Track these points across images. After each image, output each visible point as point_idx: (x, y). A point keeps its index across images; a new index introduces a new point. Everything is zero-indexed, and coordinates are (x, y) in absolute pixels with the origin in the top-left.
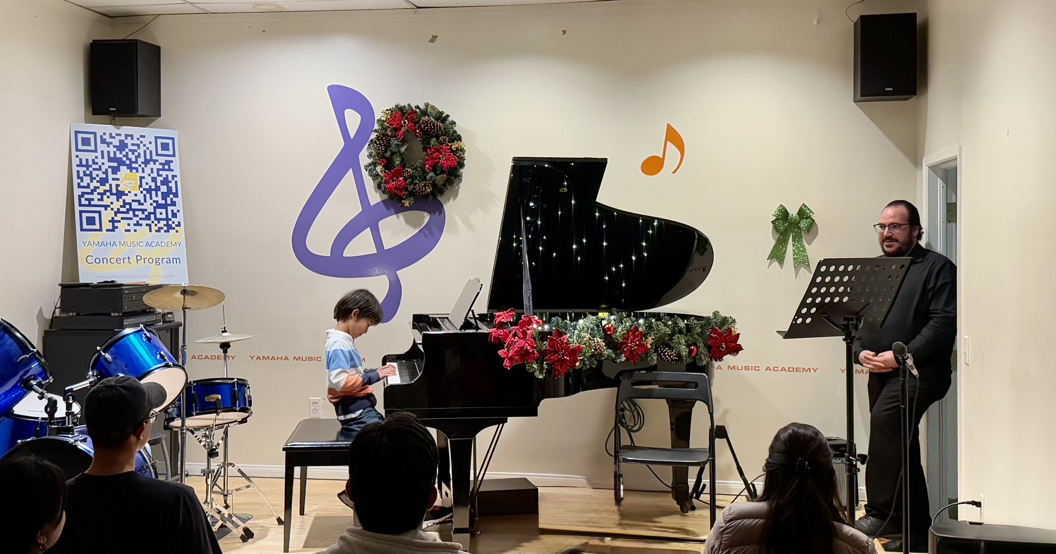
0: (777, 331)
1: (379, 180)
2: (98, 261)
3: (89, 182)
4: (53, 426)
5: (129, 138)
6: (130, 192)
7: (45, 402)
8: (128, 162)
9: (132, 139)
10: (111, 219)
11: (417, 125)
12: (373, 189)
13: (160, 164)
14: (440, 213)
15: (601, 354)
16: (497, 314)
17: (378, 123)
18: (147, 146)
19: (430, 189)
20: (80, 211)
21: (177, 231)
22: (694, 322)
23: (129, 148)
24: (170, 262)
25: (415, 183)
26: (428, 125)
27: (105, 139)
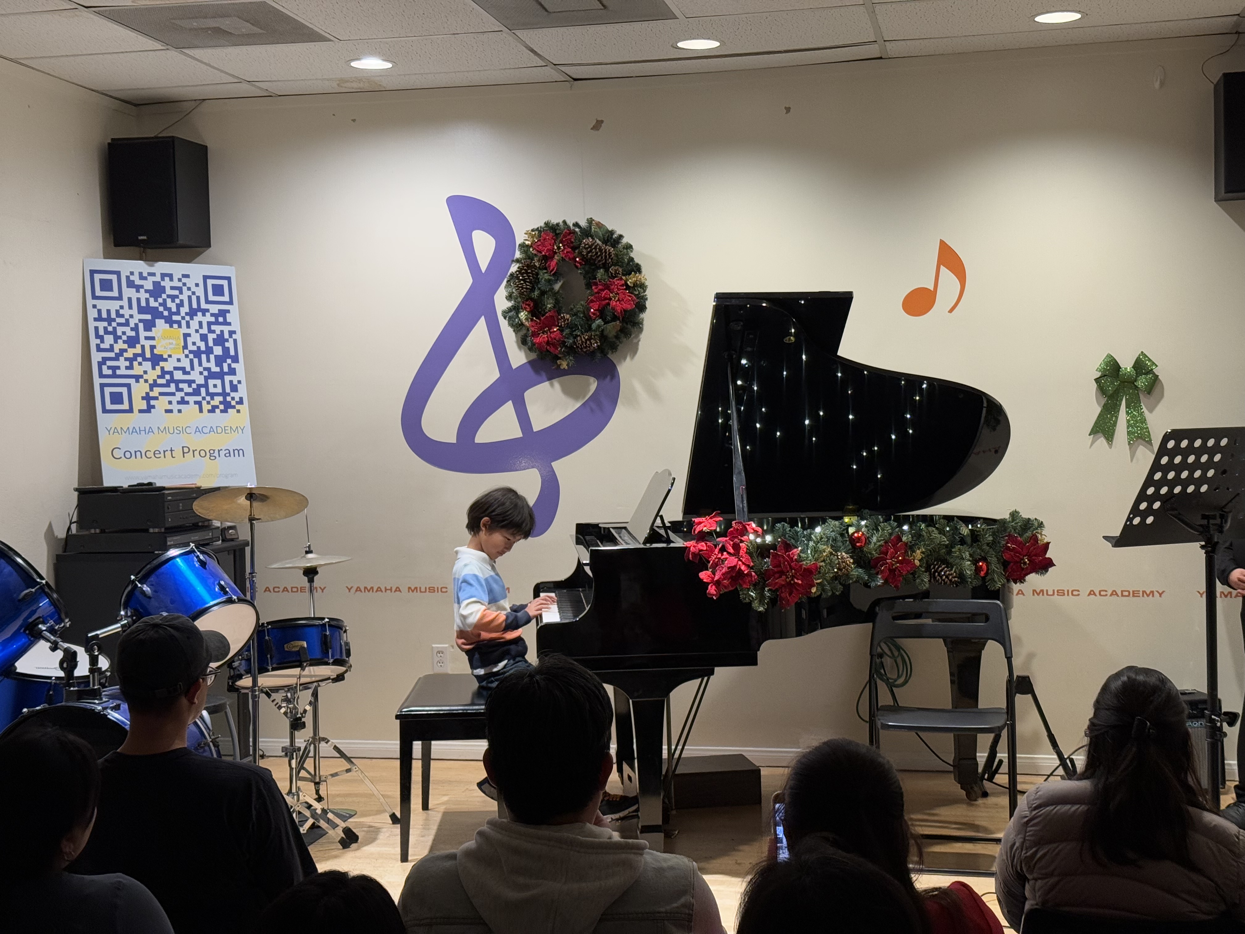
0: (1104, 537)
1: (524, 332)
2: (128, 455)
3: (112, 342)
4: (72, 689)
5: (167, 279)
7: (60, 654)
8: (166, 313)
9: (171, 279)
10: (144, 395)
11: (577, 251)
12: (515, 345)
13: (212, 315)
14: (612, 378)
15: (848, 576)
16: (697, 520)
17: (520, 250)
18: (192, 290)
19: (597, 343)
20: (100, 384)
21: (238, 411)
22: (983, 527)
23: (167, 293)
24: (230, 456)
25: (576, 335)
26: (591, 251)
27: (133, 281)
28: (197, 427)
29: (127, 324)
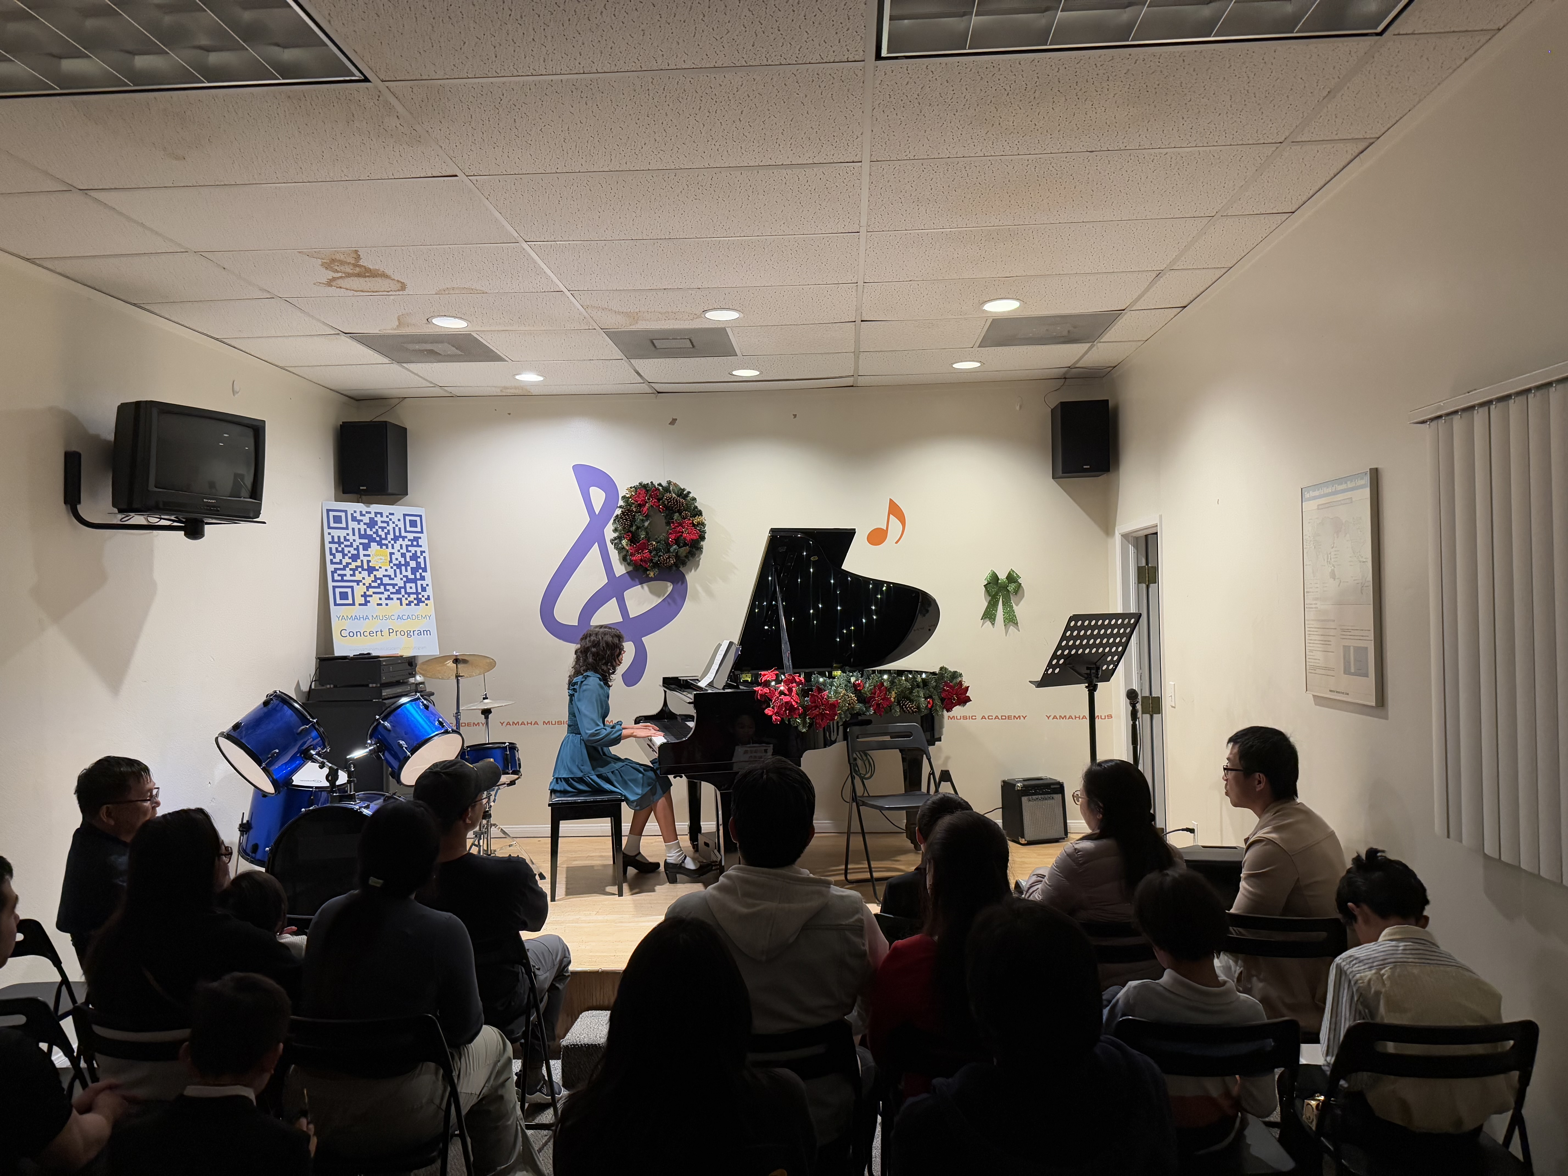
1: (624, 553)
2: (351, 634)
4: (333, 794)
5: (380, 516)
6: (380, 567)
9: (382, 516)
12: (618, 561)
14: (683, 583)
15: (853, 708)
16: (762, 673)
17: (623, 500)
18: (396, 523)
19: (673, 560)
20: (333, 586)
21: (427, 605)
22: (930, 677)
23: (379, 525)
24: (421, 635)
25: (660, 555)
26: (670, 501)
27: (356, 517)
29: (351, 545)
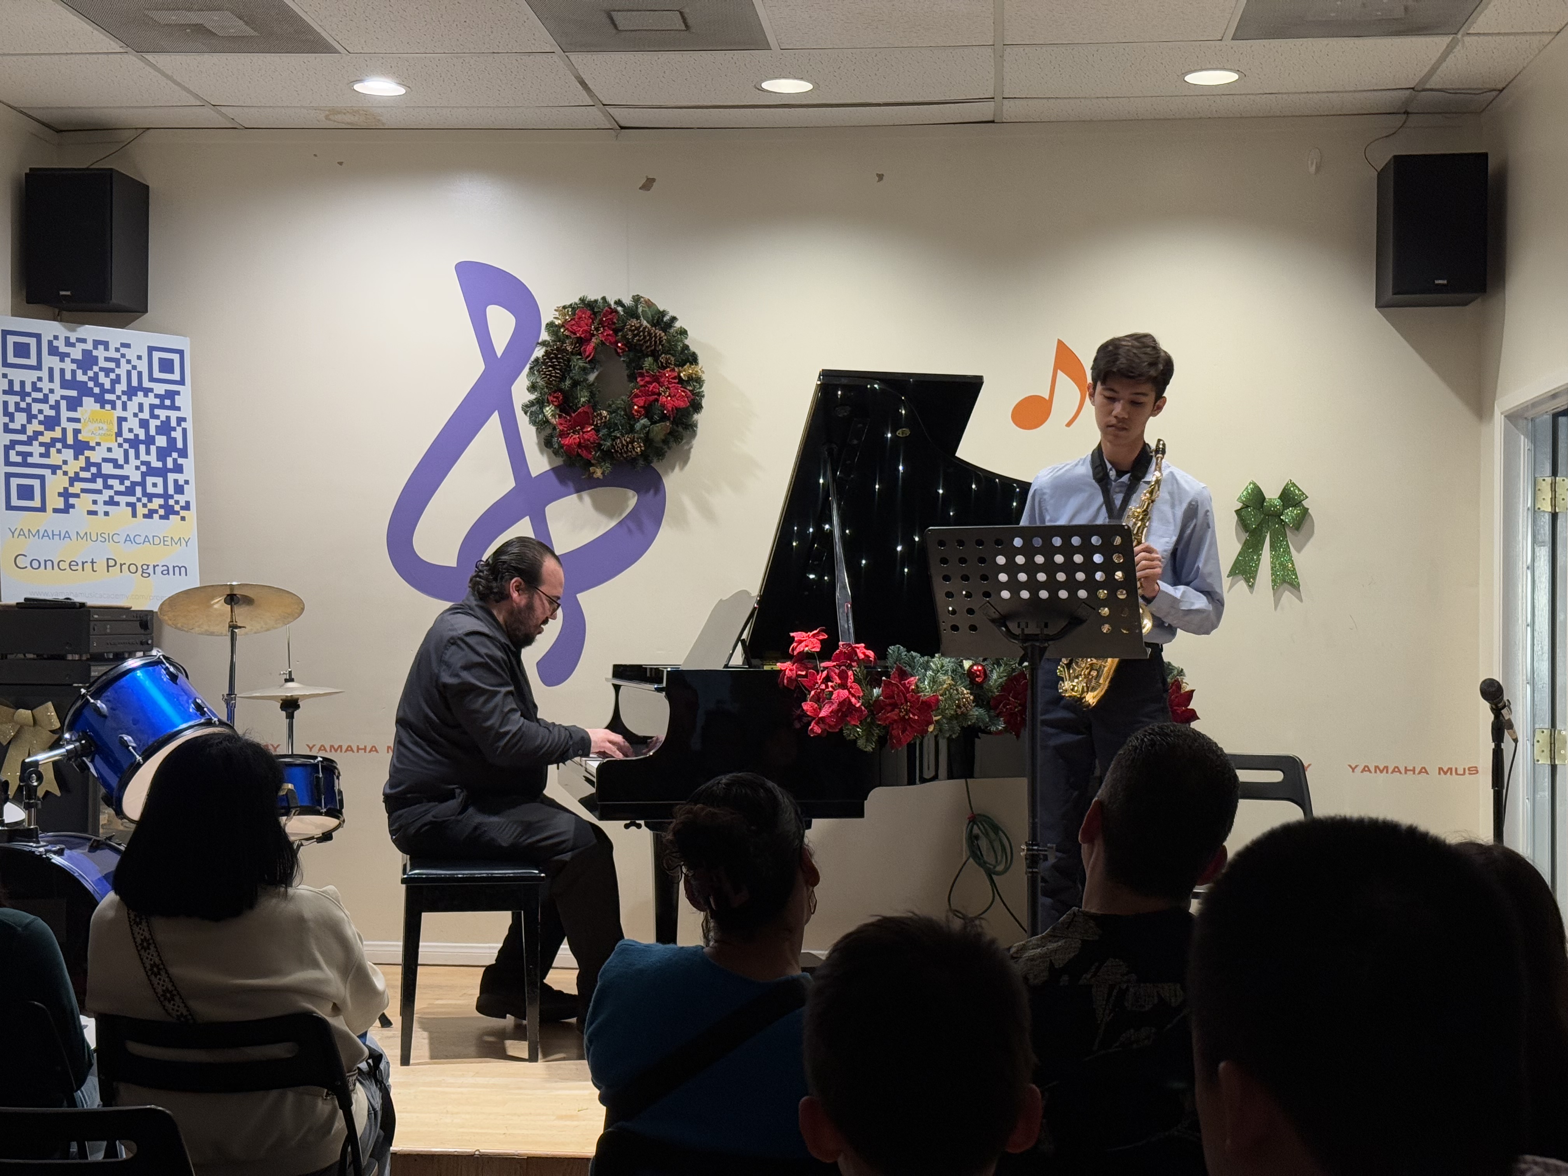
1: (548, 431)
2: (35, 564)
3: (25, 422)
5: (101, 347)
6: (98, 444)
8: (97, 390)
9: (107, 348)
10: (62, 491)
11: (620, 334)
12: (536, 448)
13: (156, 396)
14: (657, 492)
15: (965, 716)
16: (797, 636)
17: (547, 330)
18: (133, 363)
19: (640, 447)
20: (6, 473)
21: (183, 518)
23: (100, 365)
24: (168, 573)
25: (615, 436)
26: (638, 335)
27: (57, 347)
28: (128, 535)
29: (45, 400)
